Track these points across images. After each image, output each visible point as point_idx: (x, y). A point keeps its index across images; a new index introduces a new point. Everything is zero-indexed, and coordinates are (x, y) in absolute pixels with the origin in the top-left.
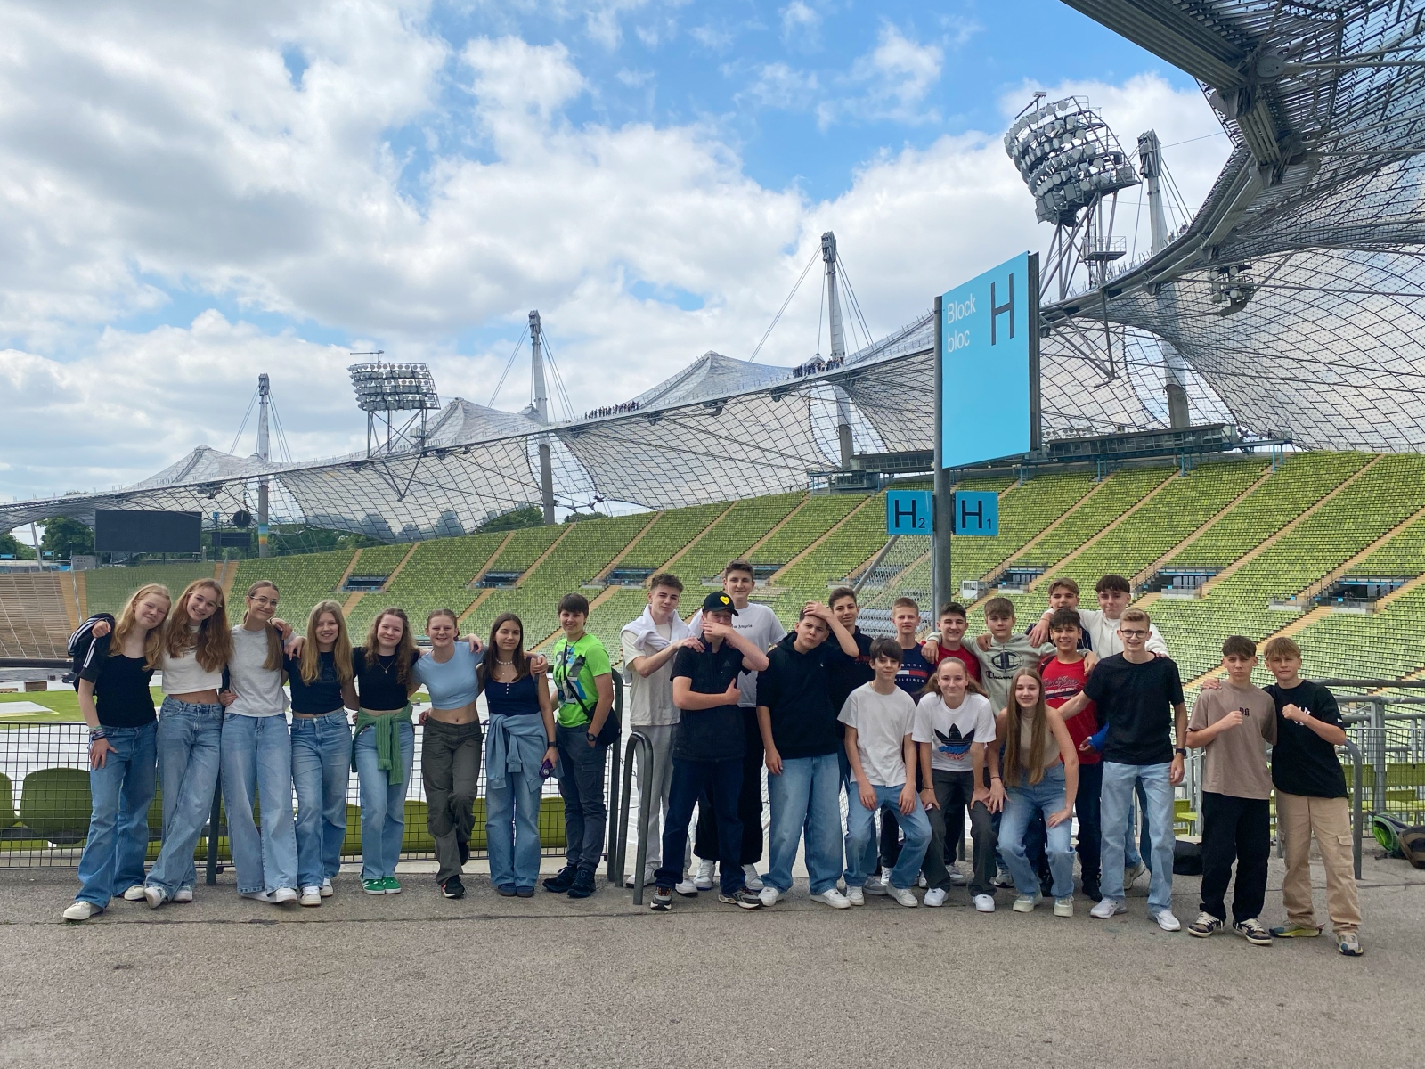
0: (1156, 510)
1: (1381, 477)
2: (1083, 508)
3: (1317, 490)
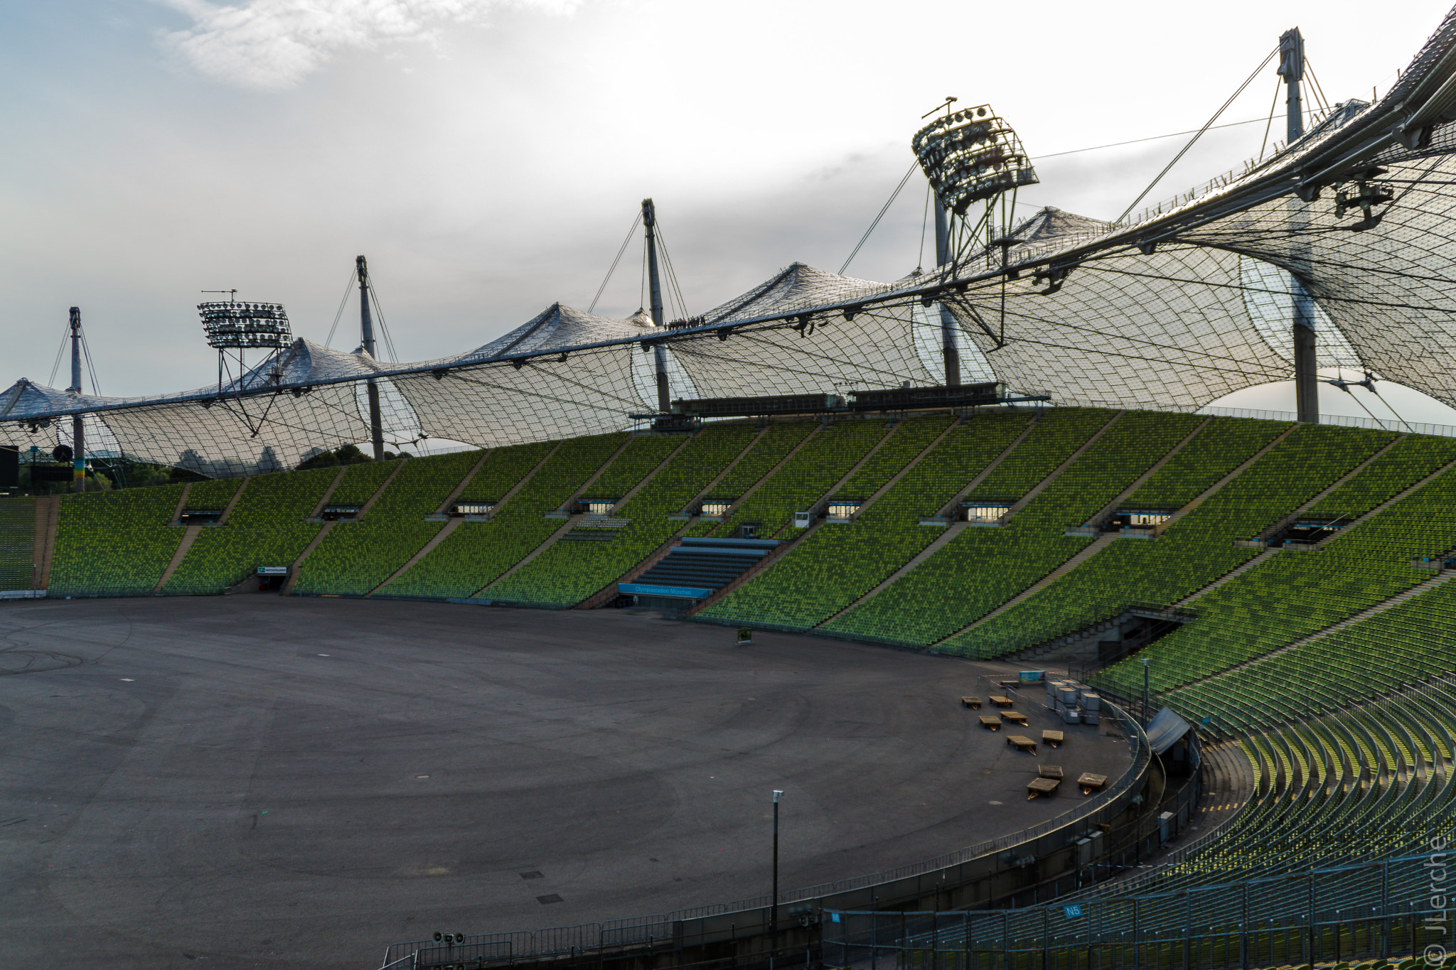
0: (945, 453)
1: (1126, 429)
2: (882, 449)
3: (1077, 439)
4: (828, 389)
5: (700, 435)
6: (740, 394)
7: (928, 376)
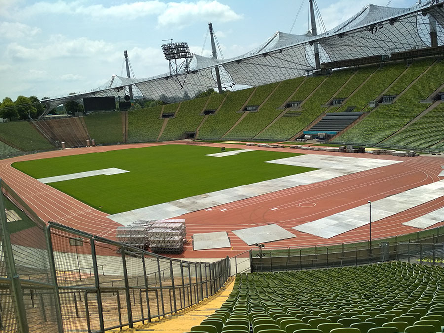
4: (382, 52)
5: (331, 75)
6: (347, 58)
7: (423, 44)
